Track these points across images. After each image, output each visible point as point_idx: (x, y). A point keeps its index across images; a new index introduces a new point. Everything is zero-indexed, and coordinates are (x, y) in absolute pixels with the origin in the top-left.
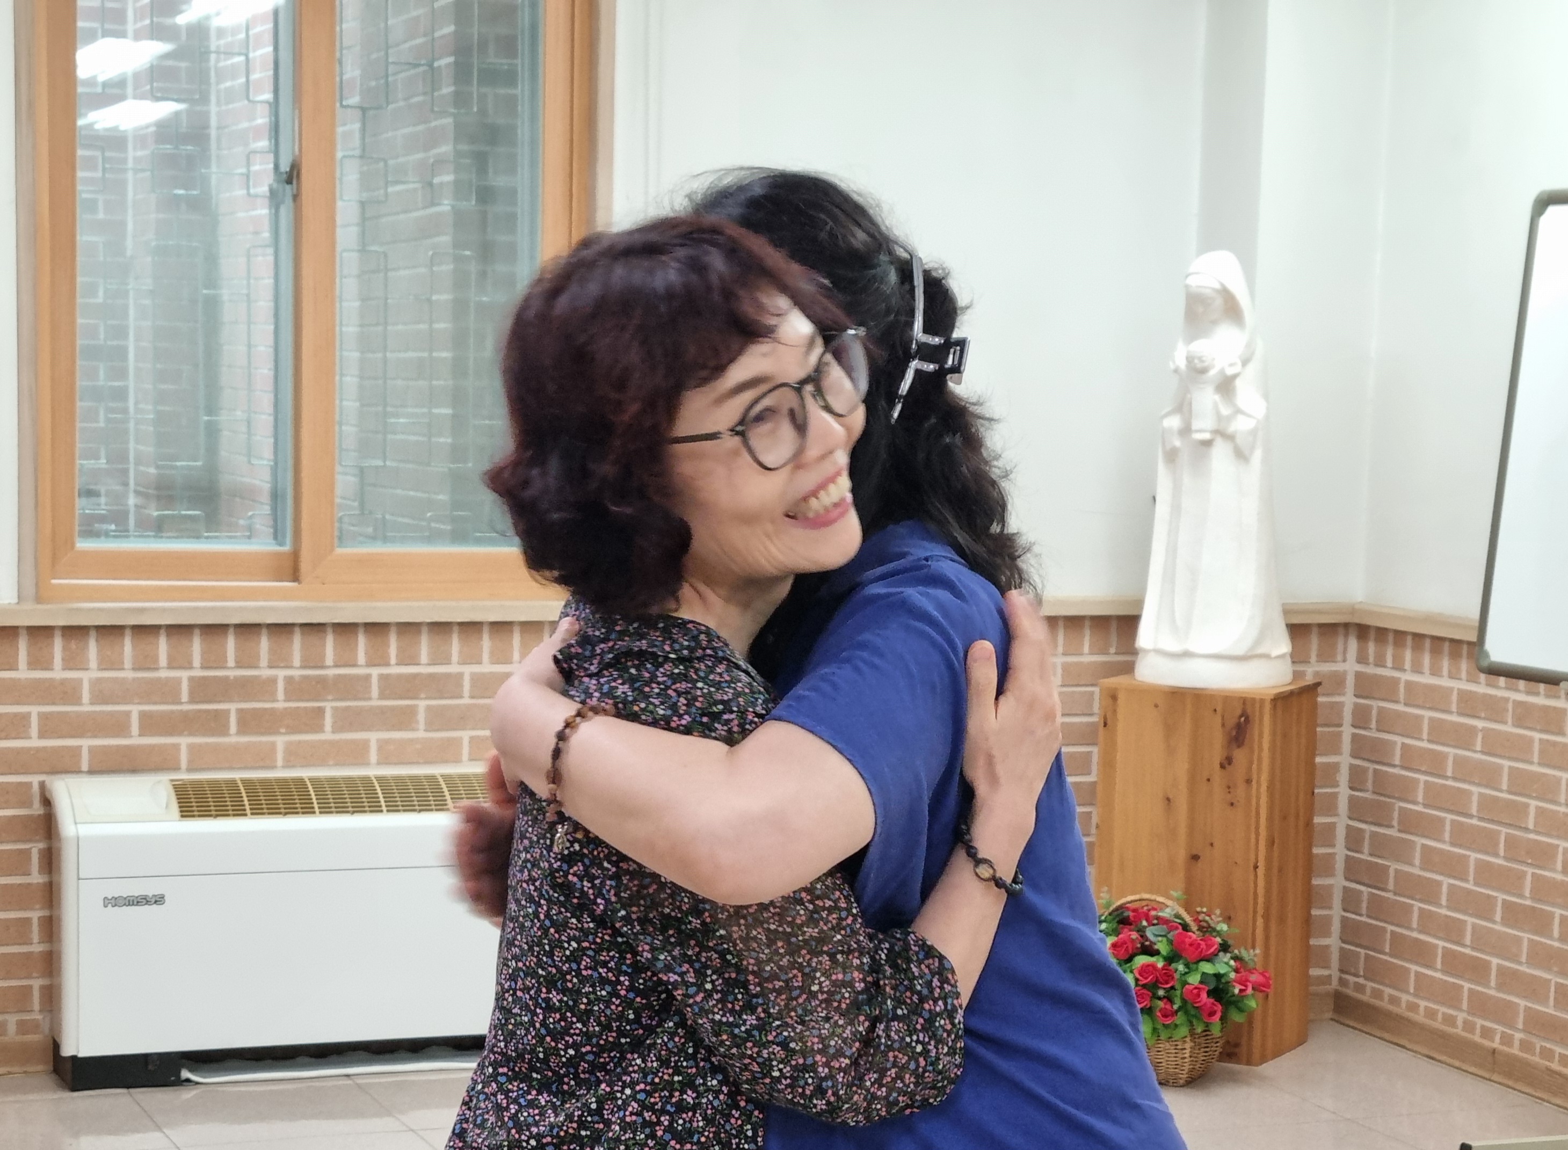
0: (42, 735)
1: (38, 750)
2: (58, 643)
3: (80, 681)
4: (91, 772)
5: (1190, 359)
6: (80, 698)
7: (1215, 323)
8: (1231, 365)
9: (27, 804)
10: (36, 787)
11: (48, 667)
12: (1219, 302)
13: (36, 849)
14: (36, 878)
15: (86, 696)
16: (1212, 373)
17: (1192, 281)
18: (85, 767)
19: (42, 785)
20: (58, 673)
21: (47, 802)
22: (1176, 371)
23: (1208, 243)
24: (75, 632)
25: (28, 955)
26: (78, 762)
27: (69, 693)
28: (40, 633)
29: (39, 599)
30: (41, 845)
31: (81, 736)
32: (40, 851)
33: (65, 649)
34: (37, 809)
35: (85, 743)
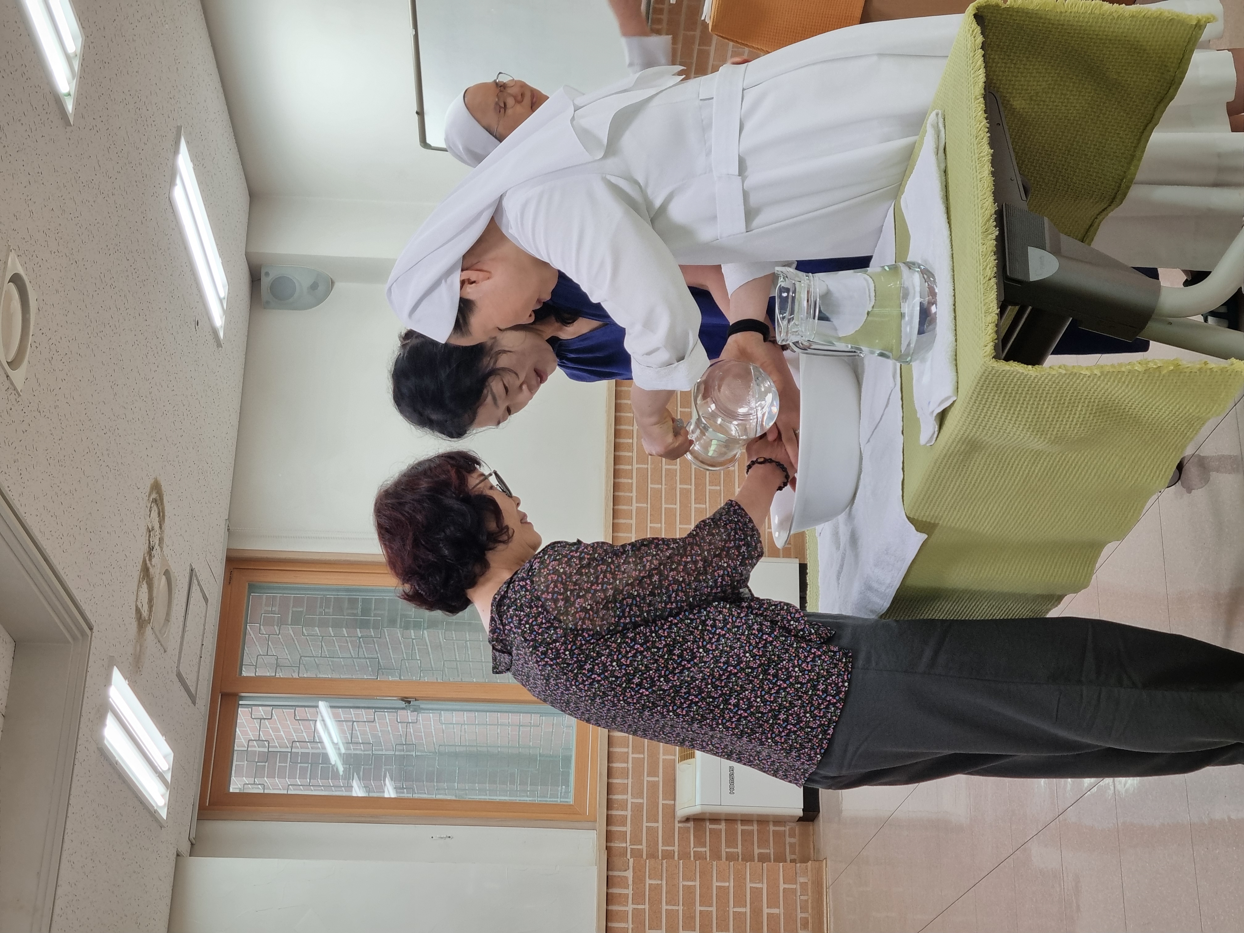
0: (658, 822)
1: (663, 824)
2: (614, 812)
3: (632, 803)
4: (674, 800)
9: (688, 829)
10: (681, 825)
11: (625, 817)
13: (709, 826)
14: (722, 826)
15: (639, 801)
18: (673, 802)
19: (680, 822)
20: (629, 813)
21: (687, 819)
24: (609, 805)
25: (759, 830)
26: (670, 805)
27: (637, 808)
28: (609, 820)
29: (594, 821)
31: (657, 803)
32: (710, 823)
33: (617, 810)
34: (691, 825)
35: (661, 802)
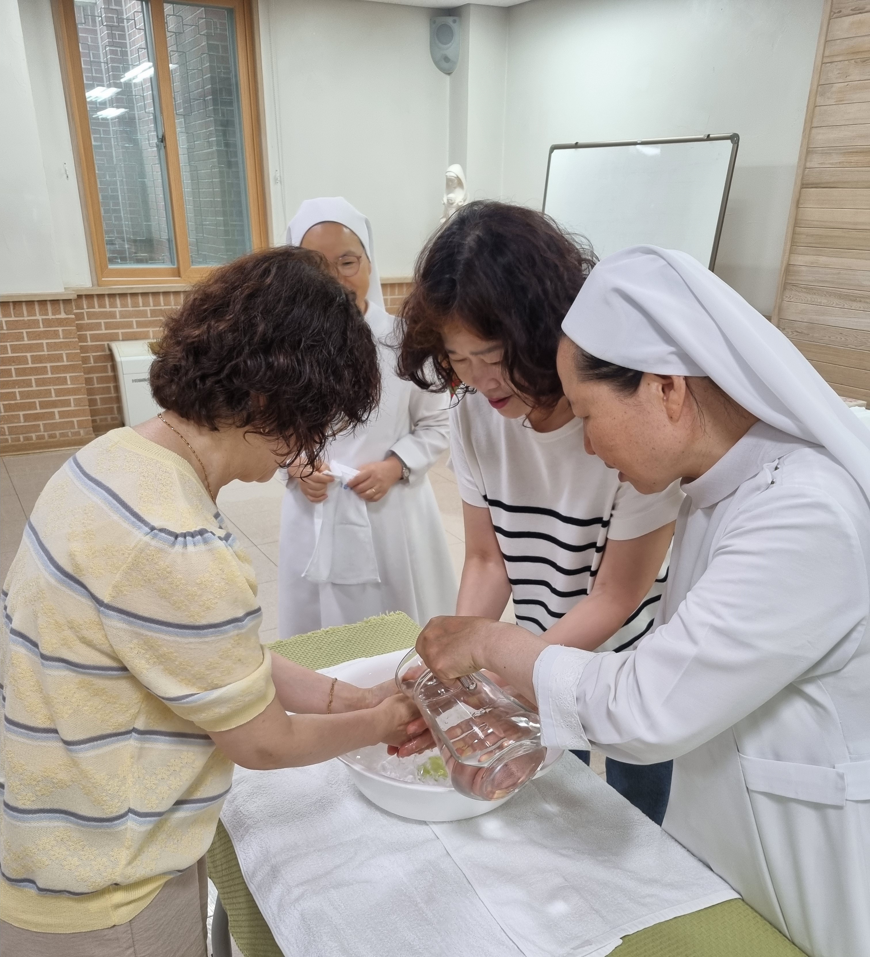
0: (106, 329)
1: (105, 334)
2: (107, 299)
3: (116, 311)
4: (123, 340)
5: (448, 200)
6: (116, 317)
7: (455, 188)
8: (461, 202)
9: (104, 350)
10: (106, 346)
11: (105, 307)
12: (456, 181)
13: (109, 365)
14: (110, 374)
15: (118, 316)
16: (455, 204)
17: (448, 174)
18: (121, 339)
19: (108, 344)
20: (108, 309)
21: (110, 350)
22: (444, 204)
23: (452, 162)
24: (112, 296)
25: (111, 398)
26: (119, 337)
27: (112, 315)
28: (101, 296)
29: (99, 285)
30: (110, 364)
31: (118, 329)
32: (111, 365)
33: (109, 301)
34: (108, 352)
35: (120, 331)
